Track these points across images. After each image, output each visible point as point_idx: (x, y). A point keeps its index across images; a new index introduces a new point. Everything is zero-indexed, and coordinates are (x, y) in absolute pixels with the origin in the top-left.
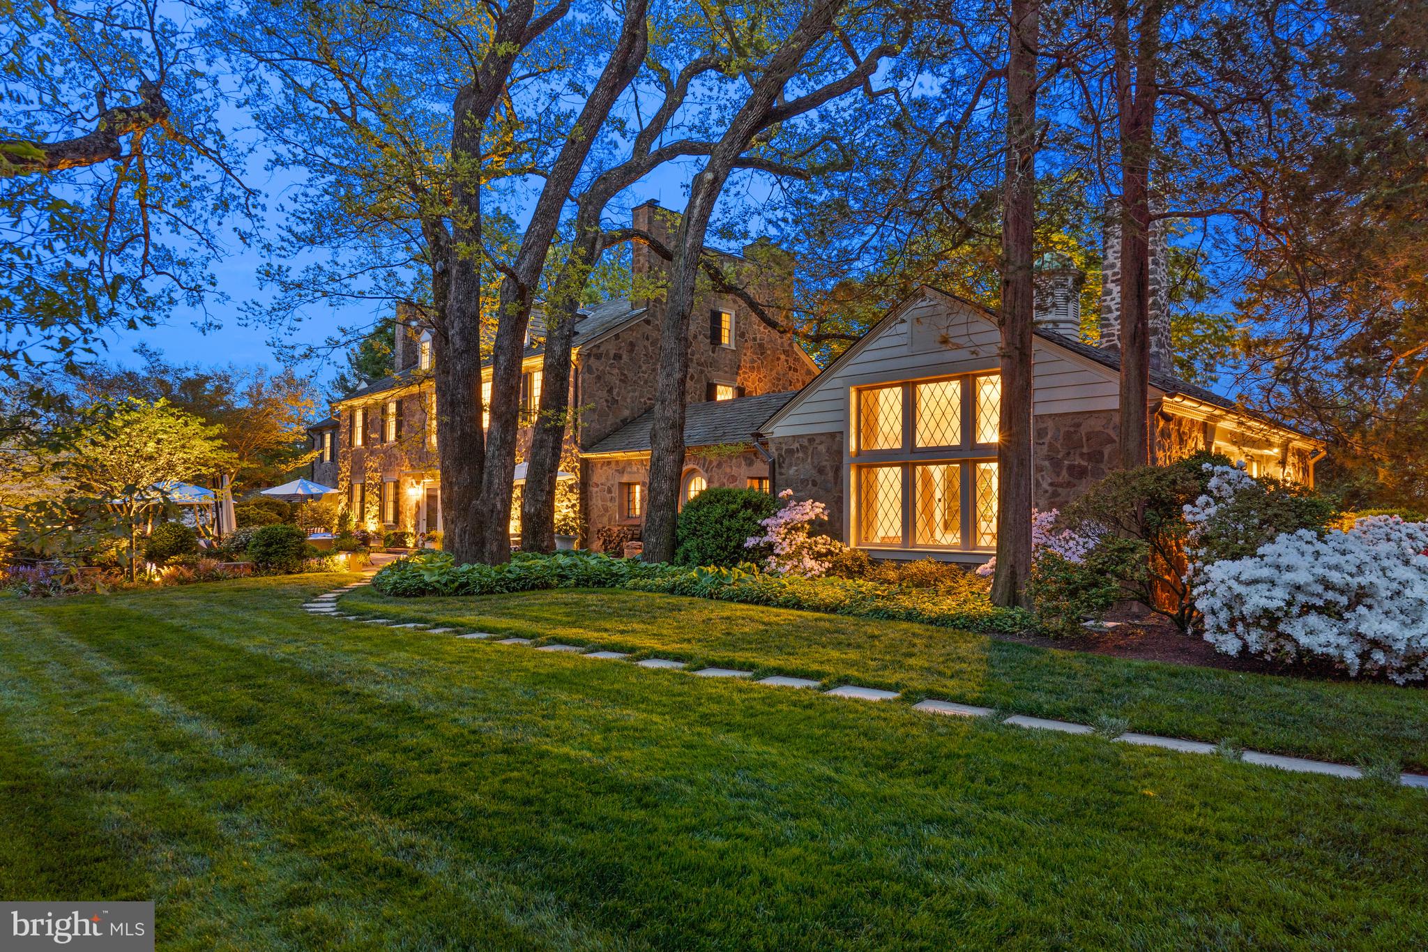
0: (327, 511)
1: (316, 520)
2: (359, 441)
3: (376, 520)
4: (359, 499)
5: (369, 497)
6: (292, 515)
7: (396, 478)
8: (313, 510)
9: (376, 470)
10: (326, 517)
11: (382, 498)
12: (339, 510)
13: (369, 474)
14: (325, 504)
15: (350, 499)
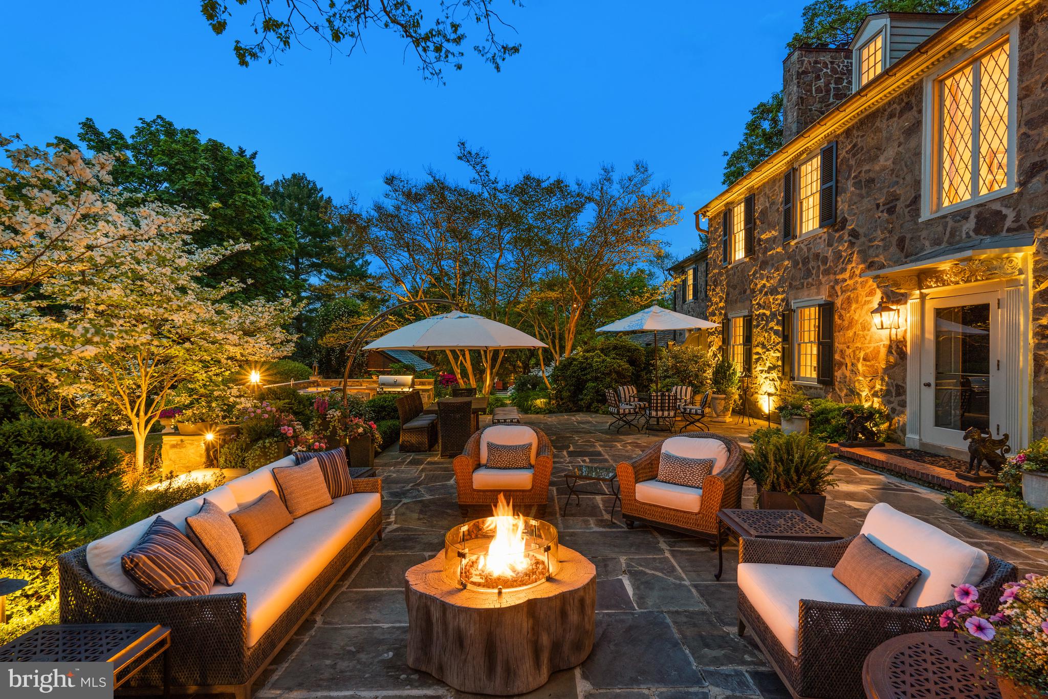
0: (695, 358)
1: (678, 372)
2: (739, 254)
3: (774, 374)
4: (740, 340)
5: (759, 336)
6: (648, 364)
7: (823, 297)
8: (675, 357)
9: (773, 291)
10: (693, 368)
11: (788, 337)
12: (711, 354)
13: (760, 299)
14: (692, 348)
15: (726, 341)
